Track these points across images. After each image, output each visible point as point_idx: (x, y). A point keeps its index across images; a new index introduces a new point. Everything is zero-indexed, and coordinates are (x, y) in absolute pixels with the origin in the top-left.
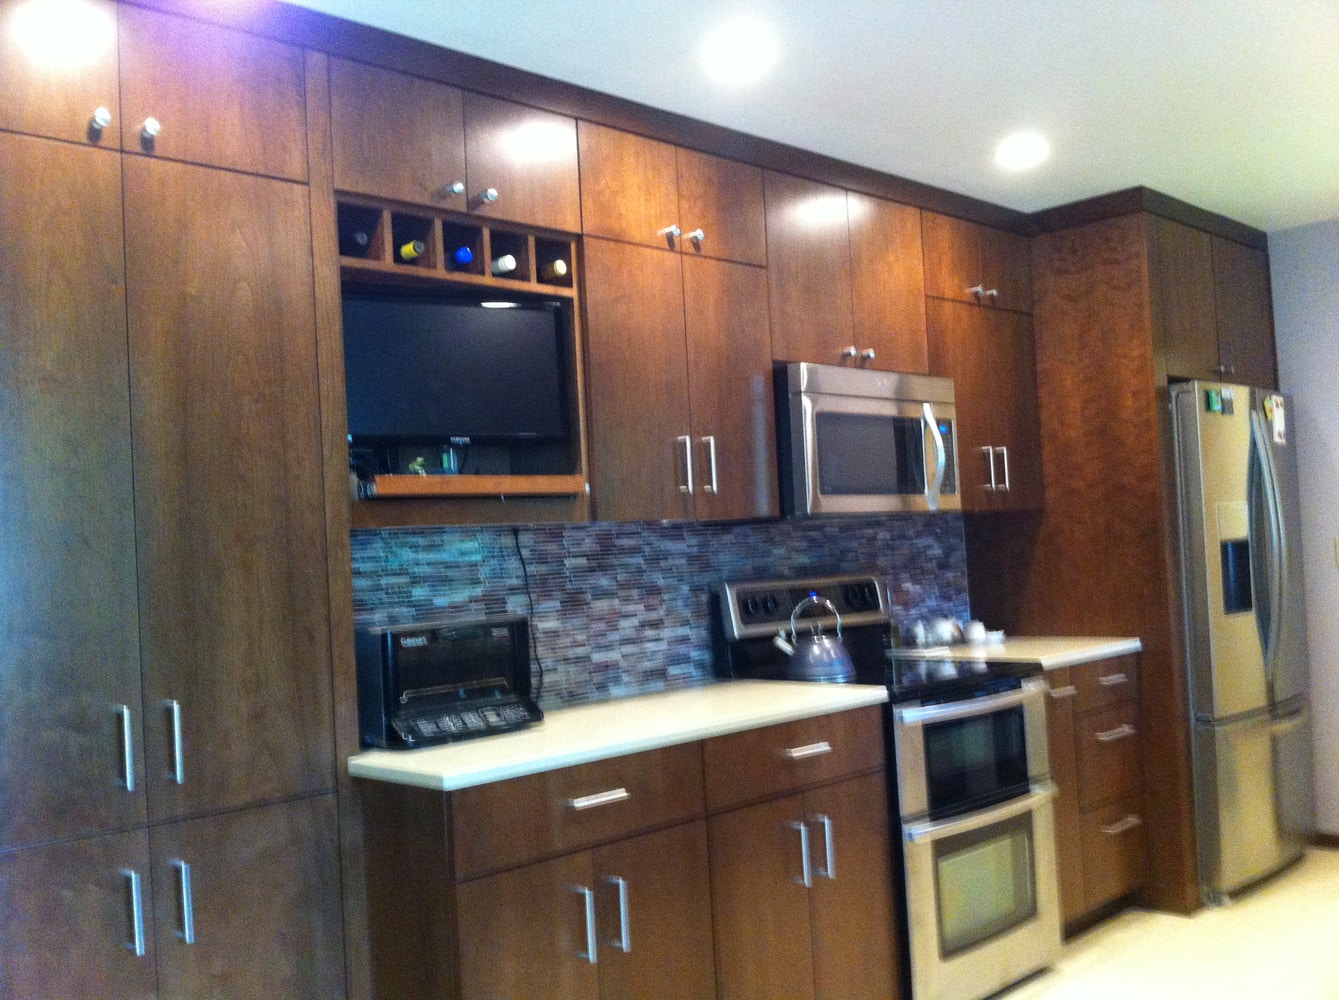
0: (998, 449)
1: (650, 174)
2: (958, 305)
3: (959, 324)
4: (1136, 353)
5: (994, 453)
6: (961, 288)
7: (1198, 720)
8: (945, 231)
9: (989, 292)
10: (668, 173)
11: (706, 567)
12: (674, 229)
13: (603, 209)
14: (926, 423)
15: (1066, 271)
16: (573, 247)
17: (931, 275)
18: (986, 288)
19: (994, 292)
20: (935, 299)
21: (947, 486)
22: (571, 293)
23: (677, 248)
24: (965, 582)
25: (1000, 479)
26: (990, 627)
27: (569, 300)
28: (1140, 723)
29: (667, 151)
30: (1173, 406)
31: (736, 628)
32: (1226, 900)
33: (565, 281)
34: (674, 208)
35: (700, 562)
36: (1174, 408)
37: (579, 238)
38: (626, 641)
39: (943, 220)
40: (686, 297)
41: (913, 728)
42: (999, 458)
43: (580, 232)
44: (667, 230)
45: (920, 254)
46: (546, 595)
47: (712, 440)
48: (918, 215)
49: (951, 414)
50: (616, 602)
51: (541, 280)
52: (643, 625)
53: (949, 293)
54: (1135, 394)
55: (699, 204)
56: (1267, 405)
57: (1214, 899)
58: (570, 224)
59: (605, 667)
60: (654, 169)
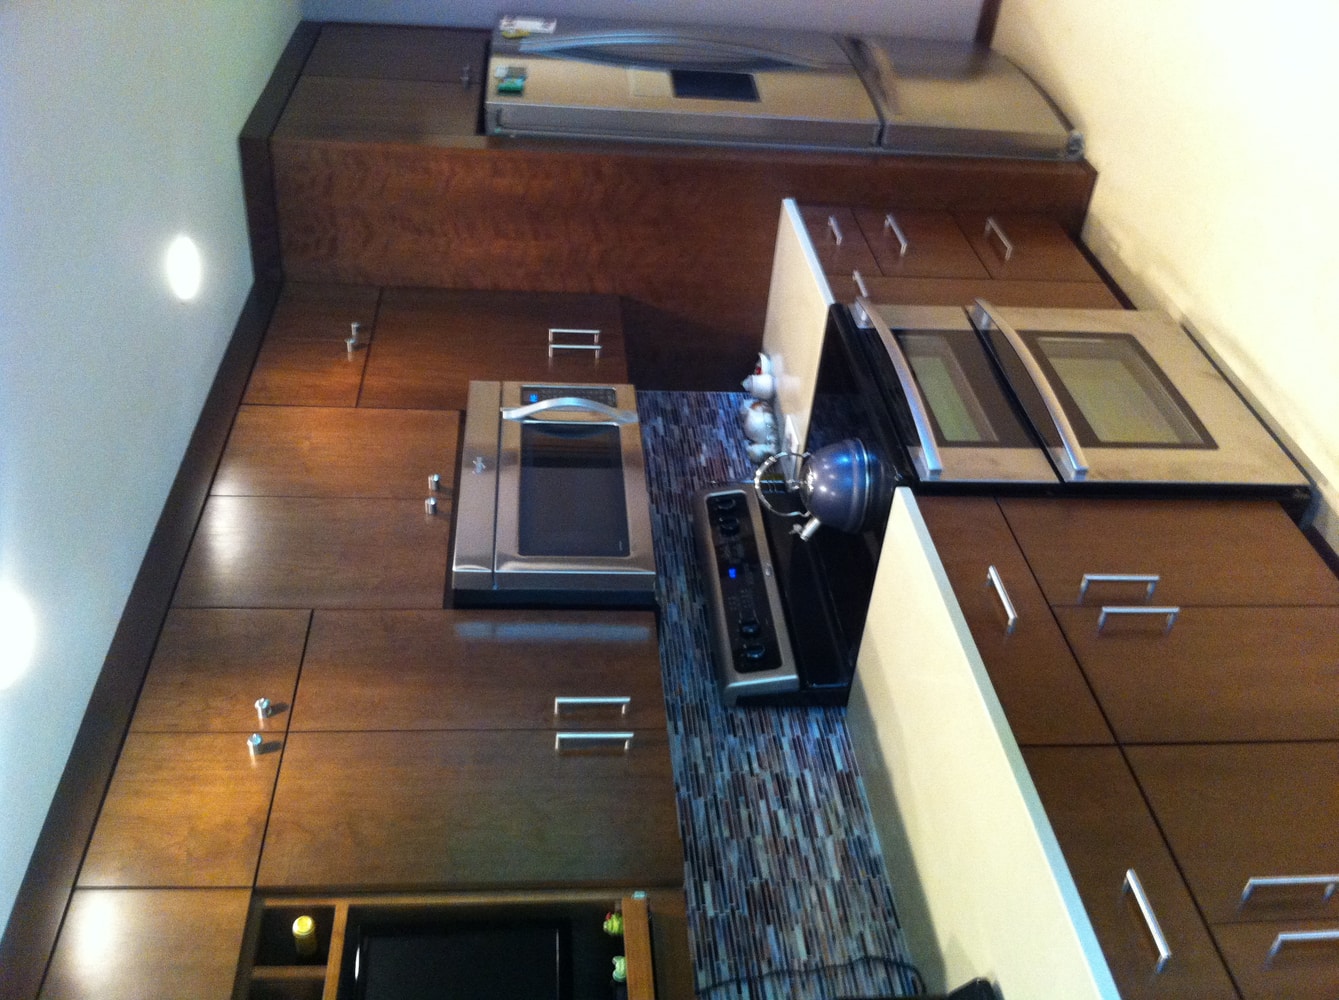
0: (550, 338)
1: (165, 774)
2: (369, 370)
3: (393, 370)
4: (445, 166)
5: (555, 344)
6: (346, 365)
7: (879, 143)
8: (270, 377)
9: (354, 333)
10: (167, 745)
11: (701, 710)
12: (253, 742)
13: (217, 854)
14: (528, 417)
15: (334, 240)
16: (270, 903)
17: (329, 398)
18: (349, 336)
19: (354, 326)
20: (360, 397)
21: (607, 398)
22: (341, 910)
23: (281, 738)
24: (692, 394)
25: (589, 339)
26: (753, 368)
27: (353, 912)
28: (882, 206)
29: (133, 746)
30: (514, 133)
31: (785, 676)
32: (1076, 133)
33: (324, 919)
34: (220, 741)
35: (695, 717)
36: (515, 131)
37: (258, 893)
38: (810, 831)
39: (257, 378)
40: (352, 728)
41: (944, 459)
42: (558, 338)
43: (248, 894)
44: (252, 752)
45: (299, 410)
46: (759, 946)
47: (558, 700)
48: (246, 408)
49: (513, 387)
50: (759, 840)
51: (321, 959)
52: (785, 803)
53: (355, 380)
54: (496, 172)
55: (217, 703)
56: (512, 34)
57: (1075, 146)
58: (236, 909)
59: (845, 859)
60: (160, 768)
